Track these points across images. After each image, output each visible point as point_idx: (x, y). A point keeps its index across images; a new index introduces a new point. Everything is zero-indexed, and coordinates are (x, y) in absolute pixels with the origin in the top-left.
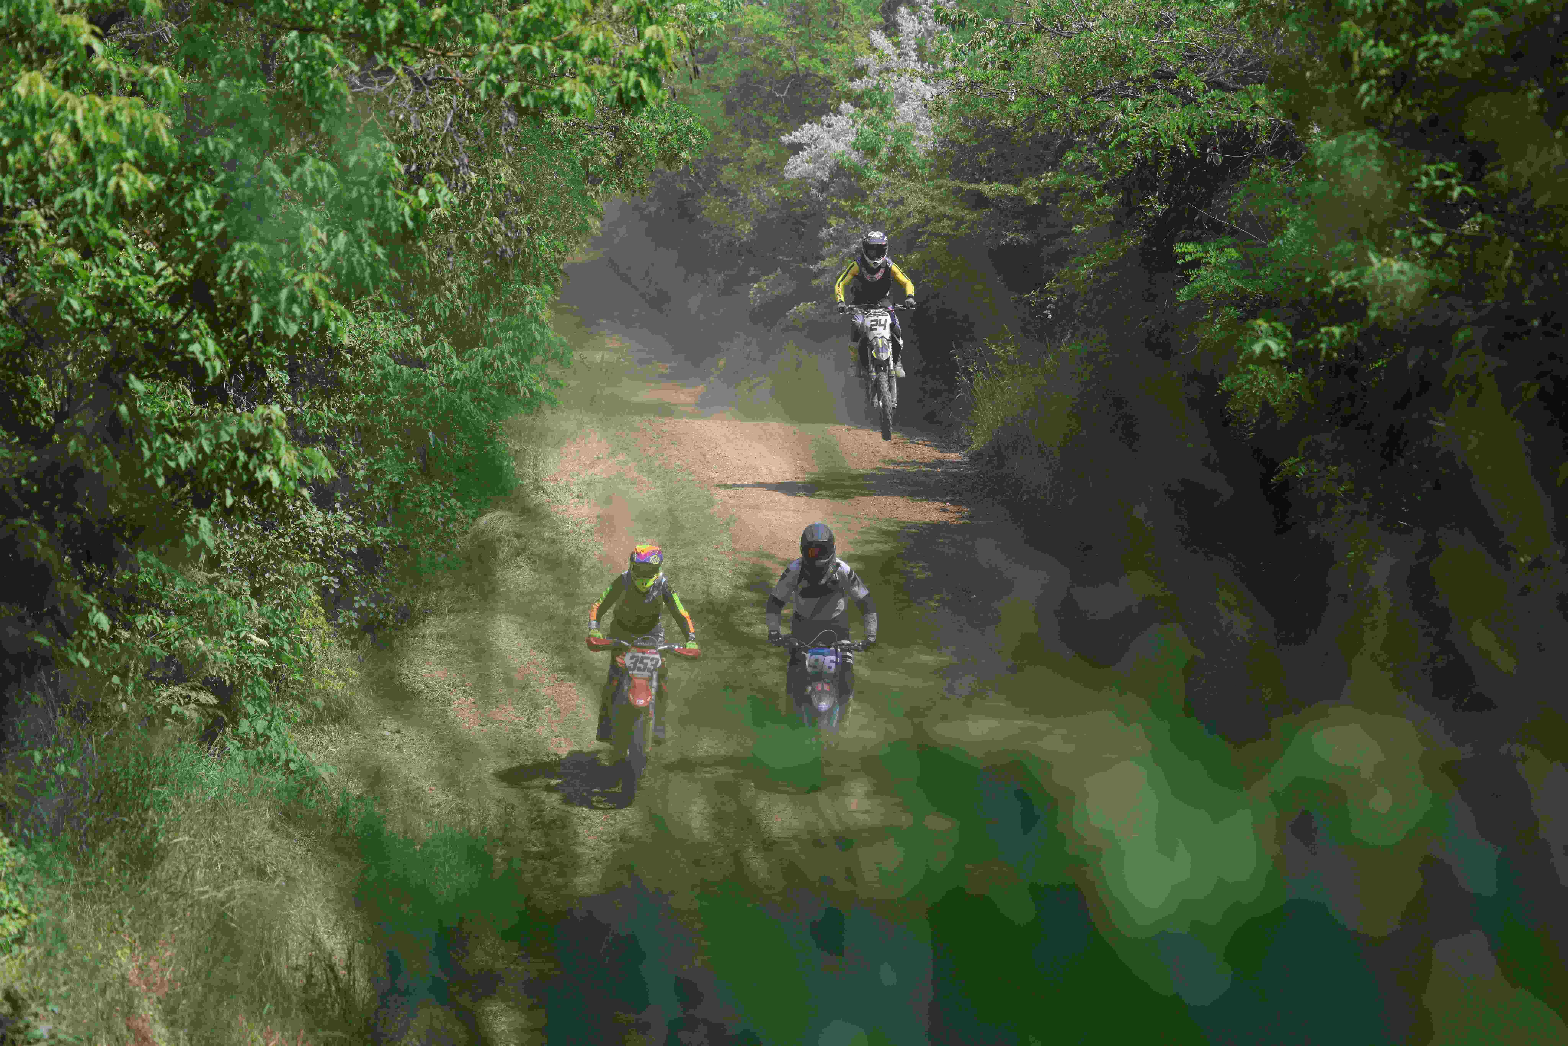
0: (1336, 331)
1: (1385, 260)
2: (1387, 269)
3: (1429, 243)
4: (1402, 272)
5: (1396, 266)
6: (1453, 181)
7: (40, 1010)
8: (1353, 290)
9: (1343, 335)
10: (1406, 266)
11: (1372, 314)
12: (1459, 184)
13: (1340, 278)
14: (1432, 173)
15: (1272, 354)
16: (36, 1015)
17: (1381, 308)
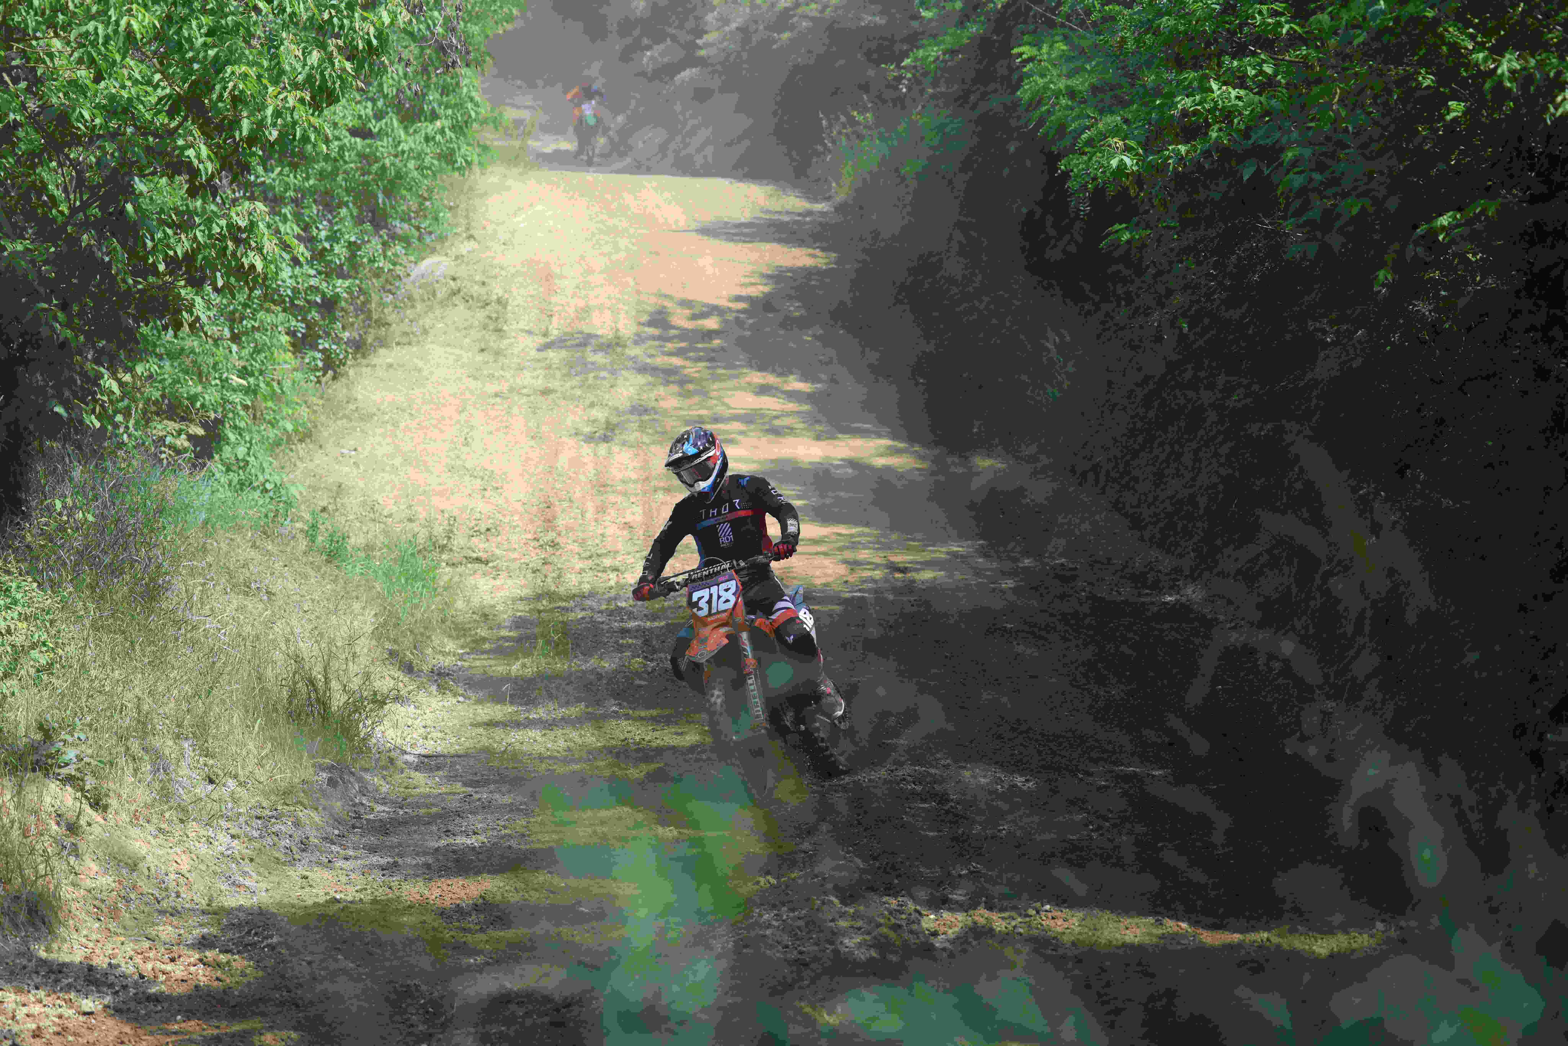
0: (1183, 149)
1: (1224, 88)
2: (1225, 95)
3: (1261, 72)
4: (1239, 98)
5: (1234, 93)
6: (1283, 19)
7: (68, 737)
8: (1195, 113)
9: (1188, 152)
10: (1242, 93)
11: (1214, 135)
12: (1287, 22)
13: (1184, 102)
14: (1265, 12)
15: (1126, 168)
16: (65, 741)
17: (1220, 130)
